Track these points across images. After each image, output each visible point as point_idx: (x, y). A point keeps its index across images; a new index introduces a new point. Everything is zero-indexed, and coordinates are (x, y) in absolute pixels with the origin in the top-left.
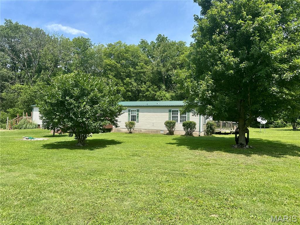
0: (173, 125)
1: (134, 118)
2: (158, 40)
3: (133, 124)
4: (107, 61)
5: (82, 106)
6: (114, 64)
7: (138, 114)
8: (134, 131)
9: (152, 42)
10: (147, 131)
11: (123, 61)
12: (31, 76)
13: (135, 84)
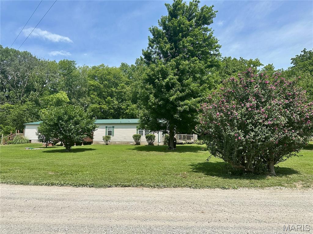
0: (139, 138)
1: (110, 133)
2: (137, 64)
3: (109, 138)
4: (92, 82)
5: (69, 126)
6: (98, 84)
7: (113, 130)
8: (110, 143)
9: (132, 66)
10: (120, 143)
11: (105, 82)
12: (20, 96)
13: (116, 102)
